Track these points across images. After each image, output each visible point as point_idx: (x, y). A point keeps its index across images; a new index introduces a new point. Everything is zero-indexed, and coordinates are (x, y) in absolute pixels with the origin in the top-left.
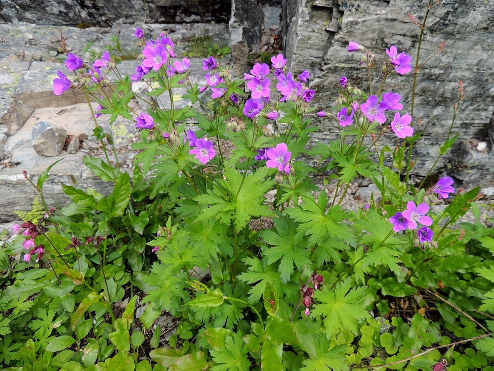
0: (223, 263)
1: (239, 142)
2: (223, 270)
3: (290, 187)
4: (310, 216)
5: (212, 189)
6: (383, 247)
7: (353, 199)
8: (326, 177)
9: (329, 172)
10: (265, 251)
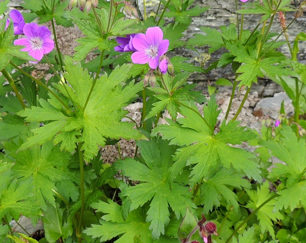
0: (61, 211)
1: (88, 26)
2: (63, 220)
3: (165, 92)
4: (192, 137)
5: (46, 98)
6: (302, 182)
7: (252, 115)
8: (212, 83)
9: (215, 76)
10: (127, 191)
